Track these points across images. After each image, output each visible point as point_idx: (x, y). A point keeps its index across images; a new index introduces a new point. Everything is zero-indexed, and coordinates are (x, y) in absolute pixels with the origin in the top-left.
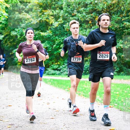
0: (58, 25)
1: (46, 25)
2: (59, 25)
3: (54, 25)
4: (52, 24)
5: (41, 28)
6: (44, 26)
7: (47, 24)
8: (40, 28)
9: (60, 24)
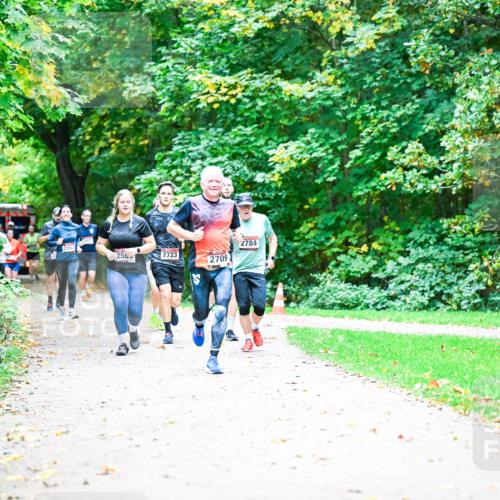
0: (376, 41)
1: (310, 41)
2: (382, 44)
3: (355, 40)
4: (341, 36)
5: (287, 57)
6: (298, 49)
7: (317, 39)
8: (278, 58)
9: (384, 36)
